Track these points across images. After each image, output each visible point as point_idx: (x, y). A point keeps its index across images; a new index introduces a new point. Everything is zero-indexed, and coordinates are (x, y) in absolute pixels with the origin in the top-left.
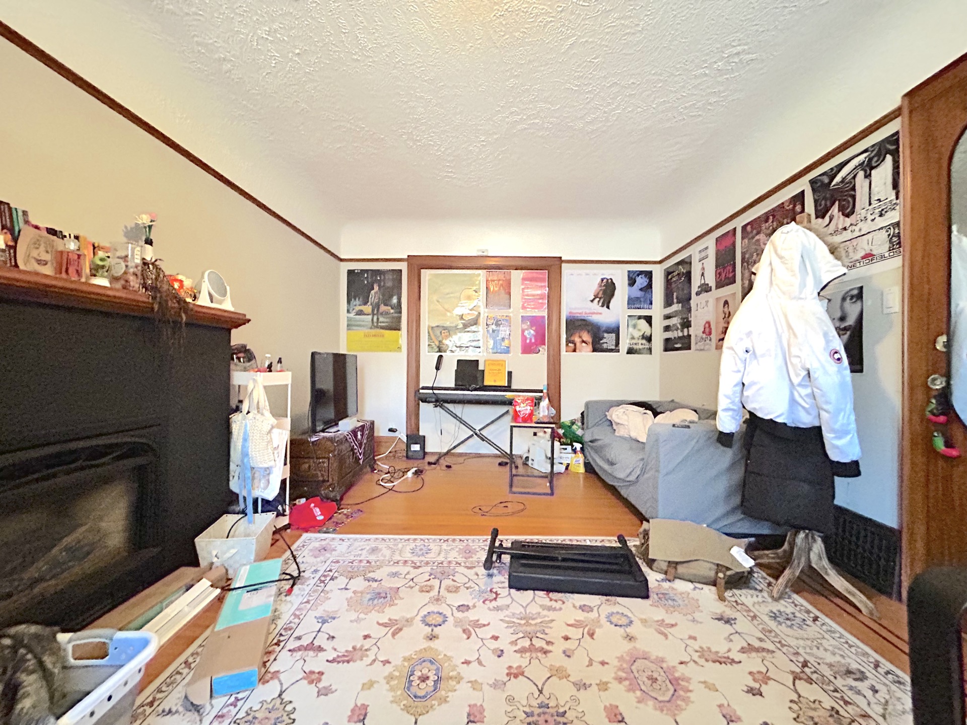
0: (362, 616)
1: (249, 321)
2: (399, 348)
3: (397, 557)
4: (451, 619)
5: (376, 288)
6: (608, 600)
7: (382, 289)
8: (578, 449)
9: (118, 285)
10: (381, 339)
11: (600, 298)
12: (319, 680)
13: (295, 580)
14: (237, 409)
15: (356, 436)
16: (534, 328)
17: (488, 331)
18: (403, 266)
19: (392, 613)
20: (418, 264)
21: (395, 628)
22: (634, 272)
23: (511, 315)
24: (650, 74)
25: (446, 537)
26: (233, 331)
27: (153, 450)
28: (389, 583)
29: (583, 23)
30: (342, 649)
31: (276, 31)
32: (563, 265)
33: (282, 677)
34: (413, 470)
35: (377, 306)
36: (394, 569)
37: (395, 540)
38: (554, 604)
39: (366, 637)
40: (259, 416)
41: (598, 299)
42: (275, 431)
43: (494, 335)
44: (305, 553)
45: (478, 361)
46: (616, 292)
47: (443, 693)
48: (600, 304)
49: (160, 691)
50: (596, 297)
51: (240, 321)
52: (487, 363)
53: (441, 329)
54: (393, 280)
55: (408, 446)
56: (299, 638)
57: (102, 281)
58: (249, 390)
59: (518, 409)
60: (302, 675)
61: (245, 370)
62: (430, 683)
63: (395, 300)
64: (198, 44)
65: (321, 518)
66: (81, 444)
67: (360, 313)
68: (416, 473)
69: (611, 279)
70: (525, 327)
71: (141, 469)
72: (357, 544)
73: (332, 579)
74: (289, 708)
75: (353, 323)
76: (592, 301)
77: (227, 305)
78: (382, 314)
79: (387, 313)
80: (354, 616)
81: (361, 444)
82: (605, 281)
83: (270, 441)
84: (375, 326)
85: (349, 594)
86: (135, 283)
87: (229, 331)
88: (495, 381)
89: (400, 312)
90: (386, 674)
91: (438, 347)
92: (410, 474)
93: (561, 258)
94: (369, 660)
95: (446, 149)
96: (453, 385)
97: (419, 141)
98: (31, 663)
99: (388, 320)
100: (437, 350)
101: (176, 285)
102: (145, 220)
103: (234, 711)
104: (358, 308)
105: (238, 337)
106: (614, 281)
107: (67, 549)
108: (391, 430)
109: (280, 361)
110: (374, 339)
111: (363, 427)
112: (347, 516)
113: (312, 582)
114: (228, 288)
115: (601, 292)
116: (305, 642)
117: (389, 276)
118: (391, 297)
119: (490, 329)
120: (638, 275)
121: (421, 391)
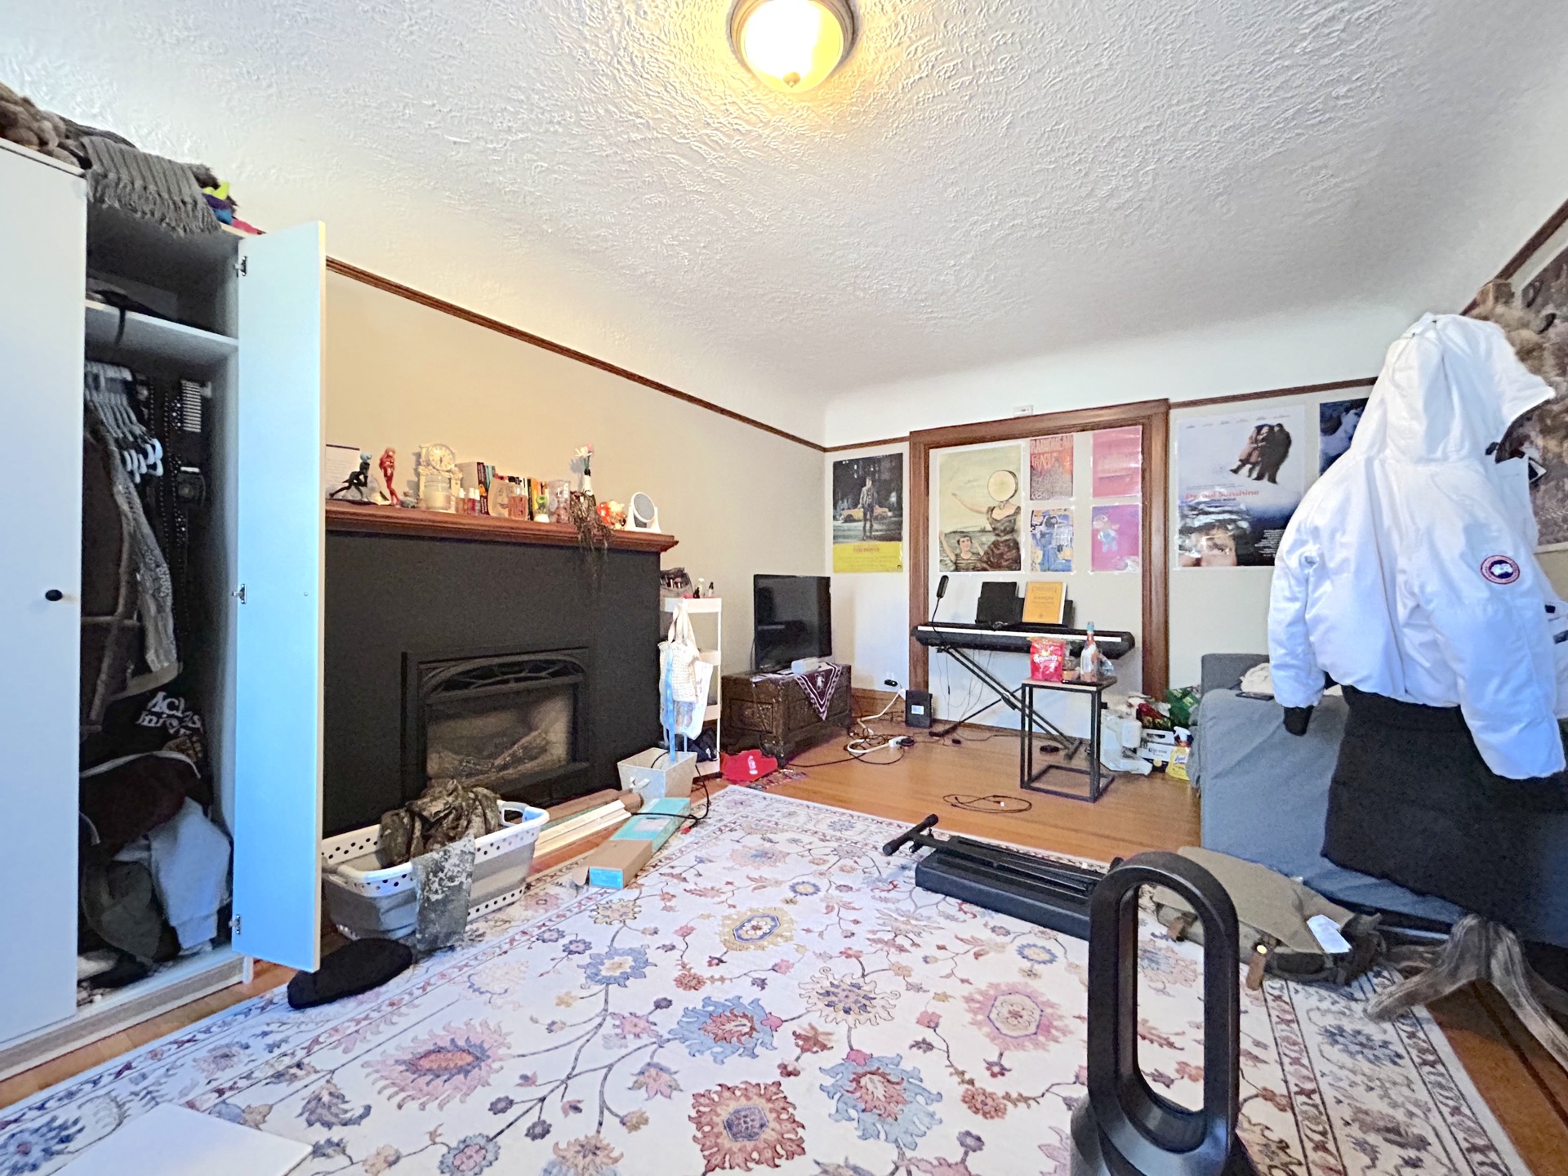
0: (737, 867)
1: (677, 543)
2: (900, 566)
3: (810, 826)
4: (821, 894)
5: (869, 483)
6: (1042, 933)
7: (877, 484)
8: (1183, 738)
9: (554, 519)
10: (876, 554)
11: (1254, 465)
12: (669, 900)
13: (697, 822)
14: (665, 638)
15: (814, 684)
16: (1116, 527)
17: (1034, 536)
18: (904, 448)
19: (766, 871)
20: (926, 442)
21: (760, 884)
22: (1335, 405)
23: (1073, 508)
24: (1170, 106)
25: (881, 819)
26: (663, 555)
27: (583, 671)
28: (783, 847)
29: (1009, 97)
30: (701, 886)
31: (677, 236)
32: (1173, 413)
33: (644, 889)
34: (899, 739)
35: (869, 509)
36: (797, 836)
37: (820, 809)
38: (961, 915)
39: (728, 883)
40: (682, 646)
41: (1248, 466)
42: (698, 664)
43: (1043, 541)
44: (721, 803)
45: (1015, 584)
46: (1292, 450)
47: (765, 943)
48: (1255, 475)
49: (561, 871)
50: (1244, 462)
51: (669, 543)
52: (1030, 586)
53: (957, 537)
54: (891, 470)
55: (908, 709)
56: (672, 867)
57: (542, 518)
58: (674, 618)
59: (1037, 658)
60: (660, 892)
61: (678, 595)
62: (759, 933)
63: (893, 498)
64: (622, 268)
65: (754, 772)
66: (525, 658)
67: (849, 519)
68: (902, 743)
69: (1280, 425)
70: (1097, 525)
71: (575, 686)
72: (776, 805)
73: (731, 830)
74: (636, 910)
75: (839, 533)
76: (1235, 471)
77: (655, 528)
78: (876, 518)
79: (884, 518)
80: (730, 864)
81: (822, 694)
82: (1265, 430)
83: (692, 674)
84: (868, 536)
85: (737, 846)
86: (564, 517)
87: (658, 554)
88: (1041, 616)
89: (901, 516)
90: (726, 914)
91: (955, 563)
92: (892, 743)
93: (1166, 400)
94: (719, 900)
95: (909, 289)
96: (972, 621)
97: (870, 288)
98: (479, 811)
99: (884, 527)
100: (953, 568)
101: (603, 513)
102: (583, 452)
103: (599, 897)
104: (846, 513)
105: (668, 561)
106: (1287, 428)
107: (525, 748)
108: (888, 683)
109: (711, 586)
110: (867, 554)
111: (828, 673)
112: (786, 776)
113: (713, 828)
114: (656, 509)
115: (1256, 454)
116: (676, 871)
117: (886, 465)
118: (888, 496)
119: (1037, 532)
120: (1347, 411)
121: (920, 628)
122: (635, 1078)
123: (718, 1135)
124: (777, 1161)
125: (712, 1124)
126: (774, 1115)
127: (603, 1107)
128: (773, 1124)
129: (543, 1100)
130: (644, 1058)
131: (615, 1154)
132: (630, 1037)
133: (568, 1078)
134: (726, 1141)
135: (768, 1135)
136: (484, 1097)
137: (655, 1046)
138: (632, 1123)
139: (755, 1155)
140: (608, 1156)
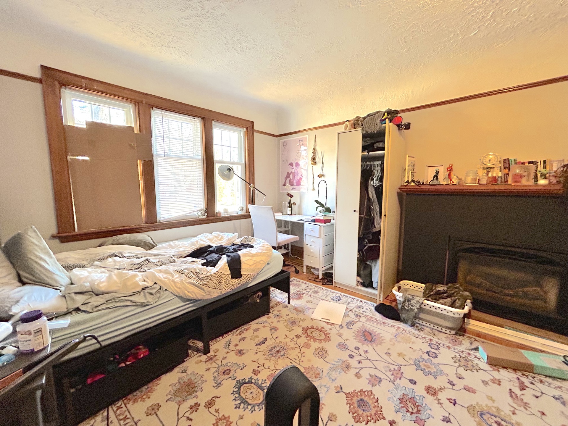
12: (494, 383)
30: (523, 397)
56: (532, 383)
57: (542, 182)
60: (497, 378)
122: (373, 375)
123: (357, 396)
124: (351, 413)
125: (361, 395)
126: (369, 415)
127: (362, 368)
128: (365, 414)
129: (361, 355)
130: (383, 376)
131: (346, 372)
132: (391, 373)
133: (369, 360)
134: (355, 399)
135: (360, 412)
136: (359, 345)
137: (390, 380)
138: (358, 375)
139: (352, 407)
140: (346, 370)
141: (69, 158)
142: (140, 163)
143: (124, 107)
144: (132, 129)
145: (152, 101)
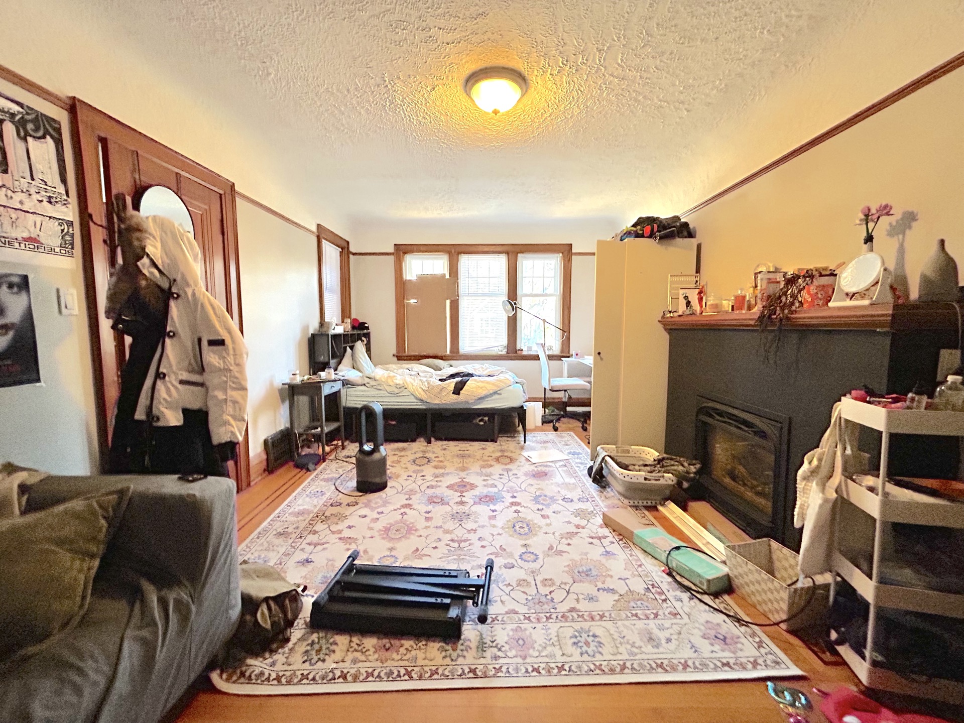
141: (406, 301)
142: (448, 302)
143: (441, 258)
144: (444, 275)
145: (460, 249)
